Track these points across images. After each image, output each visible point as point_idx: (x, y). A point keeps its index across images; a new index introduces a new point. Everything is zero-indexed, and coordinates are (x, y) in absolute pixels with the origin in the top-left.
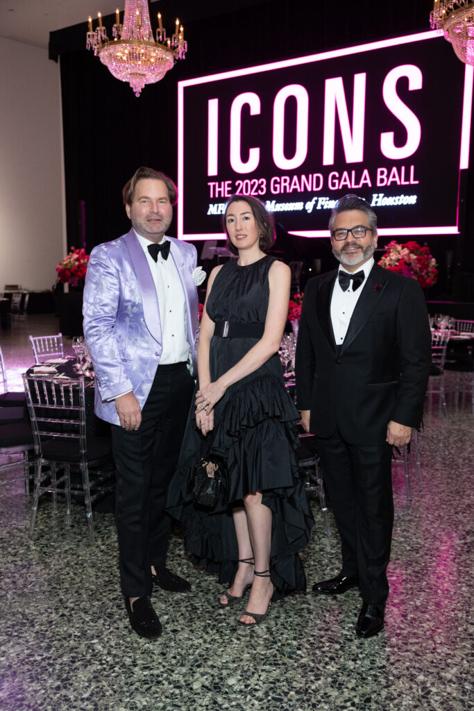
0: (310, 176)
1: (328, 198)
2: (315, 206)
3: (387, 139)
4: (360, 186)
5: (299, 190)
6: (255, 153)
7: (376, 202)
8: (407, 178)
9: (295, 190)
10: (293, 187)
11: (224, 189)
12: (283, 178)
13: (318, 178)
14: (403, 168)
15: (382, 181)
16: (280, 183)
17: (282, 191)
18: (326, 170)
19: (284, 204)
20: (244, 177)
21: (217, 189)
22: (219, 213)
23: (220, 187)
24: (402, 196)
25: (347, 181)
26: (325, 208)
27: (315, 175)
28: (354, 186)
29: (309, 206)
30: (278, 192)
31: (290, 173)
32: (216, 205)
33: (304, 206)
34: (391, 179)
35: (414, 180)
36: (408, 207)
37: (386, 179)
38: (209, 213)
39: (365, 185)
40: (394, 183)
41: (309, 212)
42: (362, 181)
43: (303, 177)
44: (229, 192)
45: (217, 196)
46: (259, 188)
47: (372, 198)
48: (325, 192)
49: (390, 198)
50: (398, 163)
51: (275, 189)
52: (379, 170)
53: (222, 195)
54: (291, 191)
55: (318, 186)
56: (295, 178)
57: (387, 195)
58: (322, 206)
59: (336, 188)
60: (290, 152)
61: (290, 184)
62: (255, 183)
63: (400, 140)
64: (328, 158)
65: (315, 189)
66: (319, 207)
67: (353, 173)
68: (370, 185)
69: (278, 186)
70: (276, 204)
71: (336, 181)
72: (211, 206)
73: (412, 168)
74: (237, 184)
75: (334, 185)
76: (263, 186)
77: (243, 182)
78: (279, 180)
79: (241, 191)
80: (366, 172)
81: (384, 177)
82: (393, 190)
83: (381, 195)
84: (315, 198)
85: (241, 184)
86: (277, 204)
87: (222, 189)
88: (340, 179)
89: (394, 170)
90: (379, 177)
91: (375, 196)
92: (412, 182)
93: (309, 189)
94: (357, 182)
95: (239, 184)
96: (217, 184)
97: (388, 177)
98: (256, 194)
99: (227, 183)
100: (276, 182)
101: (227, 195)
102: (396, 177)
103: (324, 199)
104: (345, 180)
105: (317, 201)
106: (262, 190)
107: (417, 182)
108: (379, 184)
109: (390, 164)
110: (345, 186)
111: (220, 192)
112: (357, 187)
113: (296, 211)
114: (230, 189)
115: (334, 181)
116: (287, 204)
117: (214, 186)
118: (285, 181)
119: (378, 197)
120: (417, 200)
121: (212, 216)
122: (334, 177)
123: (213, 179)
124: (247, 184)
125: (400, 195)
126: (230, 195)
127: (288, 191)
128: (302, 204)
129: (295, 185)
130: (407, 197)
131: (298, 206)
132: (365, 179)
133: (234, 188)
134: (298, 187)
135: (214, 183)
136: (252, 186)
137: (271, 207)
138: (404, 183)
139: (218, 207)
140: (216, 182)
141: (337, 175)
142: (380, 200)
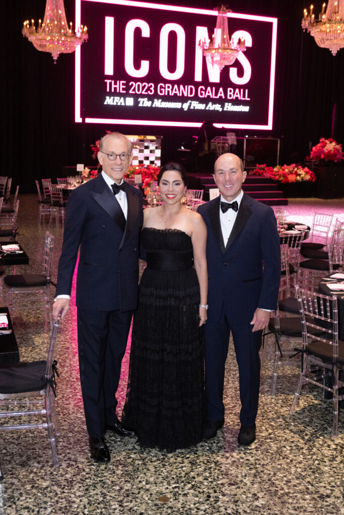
0: (186, 87)
1: (198, 102)
2: (190, 106)
3: (233, 72)
4: (218, 97)
5: (178, 95)
6: (145, 65)
7: (227, 108)
8: (244, 96)
9: (175, 94)
10: (174, 92)
11: (120, 86)
12: (167, 85)
13: (191, 89)
14: (242, 90)
15: (230, 96)
16: (165, 88)
17: (166, 94)
18: (197, 85)
19: (167, 103)
20: (136, 80)
21: (113, 86)
22: (115, 104)
23: (115, 84)
26: (196, 108)
27: (190, 87)
28: (214, 97)
29: (186, 106)
30: (163, 94)
31: (173, 83)
32: (112, 98)
33: (182, 105)
34: (235, 96)
35: (248, 98)
36: (244, 112)
37: (232, 95)
38: (105, 103)
39: (221, 97)
40: (237, 98)
41: (186, 110)
42: (219, 95)
43: (181, 87)
44: (123, 89)
45: (113, 90)
46: (148, 89)
48: (196, 98)
49: (235, 106)
50: (240, 87)
51: (161, 92)
52: (229, 89)
53: (118, 91)
54: (173, 94)
55: (191, 93)
56: (176, 86)
57: (233, 104)
58: (194, 107)
59: (203, 96)
60: (172, 68)
61: (172, 90)
62: (145, 86)
63: (241, 74)
64: (198, 77)
65: (189, 95)
66: (192, 108)
67: (214, 88)
68: (223, 97)
69: (163, 90)
70: (161, 102)
71: (203, 92)
72: (108, 98)
73: (247, 91)
74: (130, 84)
75: (202, 94)
76: (152, 89)
77: (136, 83)
78: (164, 86)
79: (134, 90)
80: (221, 89)
81: (232, 93)
82: (236, 102)
83: (230, 104)
84: (190, 101)
85: (135, 85)
86: (163, 103)
88: (205, 91)
89: (237, 90)
90: (229, 93)
91: (226, 104)
92: (247, 99)
93: (186, 95)
94: (216, 95)
95: (132, 85)
96: (113, 82)
97: (234, 93)
98: (146, 93)
99: (122, 82)
100: (161, 87)
101: (121, 91)
102: (237, 94)
103: (195, 102)
104: (209, 93)
105: (191, 103)
106: (151, 91)
107: (249, 99)
108: (229, 98)
109: (235, 86)
110: (209, 96)
111: (115, 89)
112: (216, 97)
113: (176, 108)
114: (124, 87)
115: (202, 92)
116: (170, 103)
117: (110, 83)
118: (169, 87)
119: (228, 105)
120: (249, 109)
121: (108, 106)
122: (202, 90)
123: (109, 77)
124: (139, 85)
125: (240, 105)
126: (124, 92)
127: (170, 94)
128: (181, 104)
130: (244, 107)
131: (177, 105)
132: (221, 93)
133: (128, 88)
134: (177, 92)
135: (110, 81)
136: (143, 87)
137: (158, 103)
138: (242, 99)
139: (114, 99)
140: (112, 80)
141: (204, 88)
142: (229, 107)
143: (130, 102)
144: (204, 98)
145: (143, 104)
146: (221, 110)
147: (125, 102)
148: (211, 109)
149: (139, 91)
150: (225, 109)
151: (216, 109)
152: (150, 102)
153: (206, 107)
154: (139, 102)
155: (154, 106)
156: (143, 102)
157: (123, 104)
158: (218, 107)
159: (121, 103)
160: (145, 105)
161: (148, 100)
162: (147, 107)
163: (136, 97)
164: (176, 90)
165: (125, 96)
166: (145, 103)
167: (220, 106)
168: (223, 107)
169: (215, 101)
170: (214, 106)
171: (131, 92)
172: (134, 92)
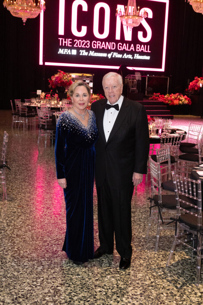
0: (110, 43)
1: (117, 53)
3: (140, 34)
5: (105, 48)
6: (84, 29)
7: (136, 57)
8: (147, 50)
9: (103, 48)
10: (102, 46)
11: (68, 42)
12: (98, 42)
14: (146, 46)
15: (138, 49)
16: (96, 44)
17: (97, 48)
18: (117, 42)
19: (98, 53)
20: (78, 38)
21: (64, 42)
22: (65, 53)
23: (65, 41)
24: (145, 56)
25: (125, 47)
26: (116, 57)
27: (112, 43)
29: (110, 56)
30: (95, 47)
31: (102, 40)
33: (107, 55)
34: (141, 49)
36: (147, 60)
38: (59, 53)
39: (132, 50)
40: (142, 51)
41: (109, 58)
43: (107, 43)
45: (63, 45)
46: (86, 44)
47: (134, 55)
48: (116, 51)
49: (141, 56)
50: (144, 44)
51: (94, 46)
52: (137, 45)
53: (67, 45)
54: (101, 48)
55: (113, 47)
56: (104, 43)
57: (140, 55)
58: (115, 56)
59: (121, 49)
60: (101, 31)
62: (84, 42)
63: (145, 35)
64: (118, 37)
65: (112, 49)
66: (113, 56)
67: (128, 44)
68: (134, 50)
70: (94, 53)
72: (60, 49)
73: (149, 46)
75: (120, 48)
76: (88, 44)
77: (78, 41)
78: (96, 42)
79: (77, 45)
80: (132, 45)
81: (139, 48)
82: (142, 53)
85: (78, 42)
86: (95, 53)
87: (67, 42)
88: (122, 46)
89: (143, 46)
92: (149, 51)
93: (110, 48)
94: (129, 48)
95: (76, 41)
96: (64, 39)
97: (140, 48)
98: (85, 47)
99: (69, 40)
100: (94, 43)
101: (69, 45)
102: (143, 49)
103: (116, 53)
105: (113, 54)
106: (88, 46)
107: (150, 52)
108: (137, 50)
109: (141, 43)
110: (124, 49)
111: (65, 44)
112: (129, 50)
113: (104, 57)
114: (71, 43)
115: (120, 47)
116: (100, 53)
117: (62, 40)
119: (137, 55)
120: (150, 58)
121: (60, 54)
122: (120, 45)
123: (61, 36)
124: (80, 42)
126: (71, 46)
127: (100, 48)
129: (103, 46)
130: (147, 56)
131: (105, 55)
132: (132, 48)
133: (73, 43)
134: (104, 46)
135: (62, 39)
136: (83, 43)
137: (92, 54)
138: (146, 51)
139: (64, 50)
140: (63, 38)
141: (121, 44)
142: (137, 57)
143: (74, 52)
144: (122, 50)
145: (82, 54)
146: (132, 58)
147: (71, 53)
148: (126, 57)
149: (80, 45)
150: (135, 58)
151: (129, 58)
152: (87, 53)
153: (122, 56)
154: (80, 53)
155: (89, 55)
156: (83, 52)
157: (70, 54)
158: (130, 57)
159: (69, 53)
160: (84, 54)
161: (86, 52)
162: (85, 55)
163: (78, 49)
164: (103, 45)
165: (71, 48)
166: (84, 53)
167: (131, 56)
168: (133, 56)
169: (128, 53)
170: (128, 56)
171: (75, 46)
172: (77, 46)
